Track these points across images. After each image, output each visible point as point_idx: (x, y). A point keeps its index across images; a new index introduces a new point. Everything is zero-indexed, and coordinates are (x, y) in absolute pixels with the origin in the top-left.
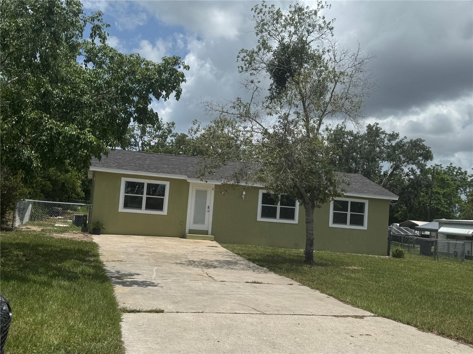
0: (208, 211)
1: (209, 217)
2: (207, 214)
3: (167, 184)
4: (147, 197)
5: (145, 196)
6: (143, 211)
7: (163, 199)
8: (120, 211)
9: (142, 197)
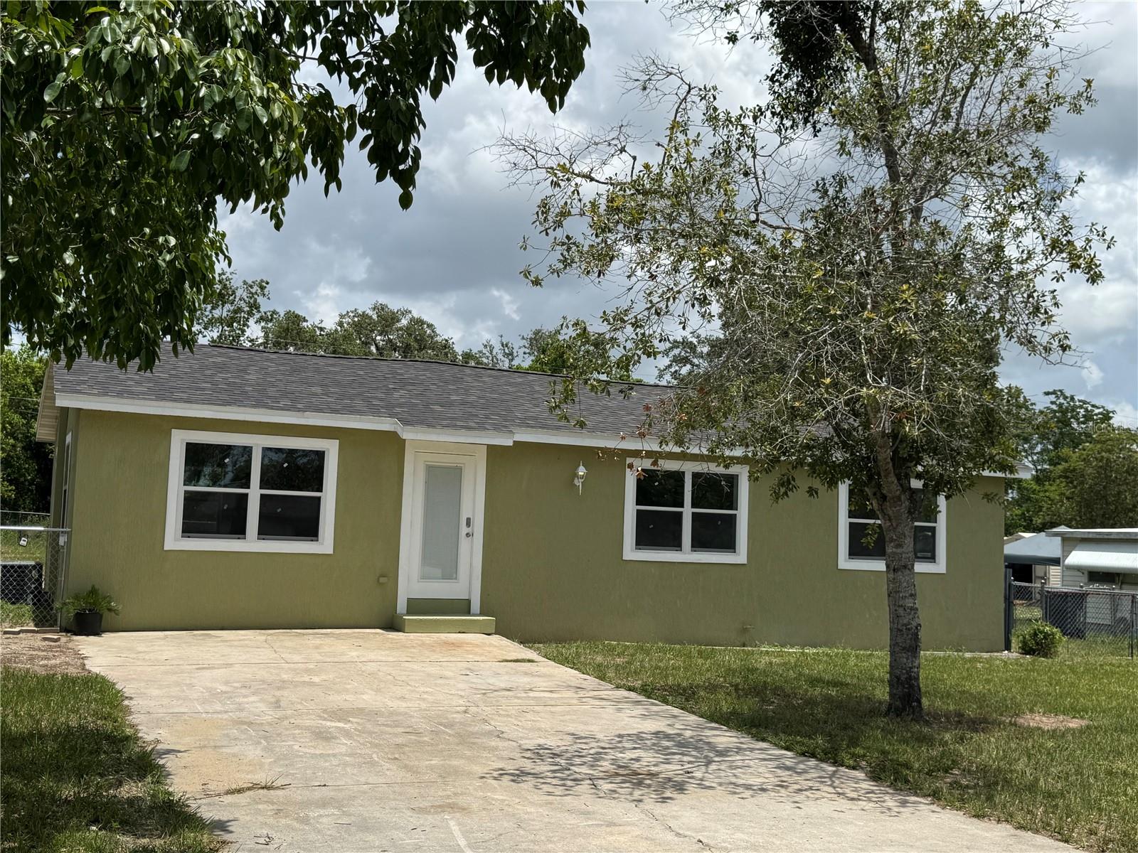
0: (468, 535)
1: (471, 554)
2: (464, 544)
3: (331, 448)
5: (254, 493)
6: (252, 543)
7: (319, 499)
8: (169, 545)
9: (246, 495)
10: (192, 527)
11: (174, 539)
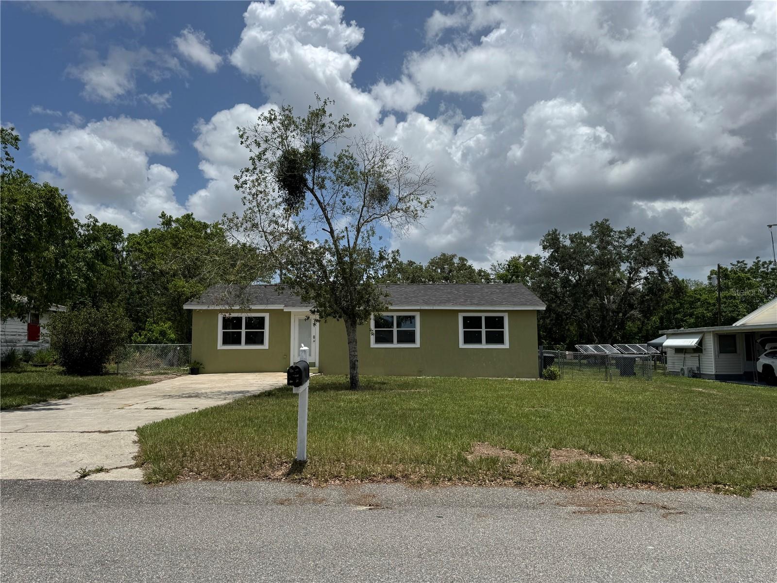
0: (314, 341)
1: (315, 348)
2: (313, 344)
3: (267, 316)
4: (246, 332)
5: (243, 331)
6: (243, 347)
7: (263, 332)
8: (219, 348)
9: (241, 332)
10: (225, 342)
11: (220, 346)
